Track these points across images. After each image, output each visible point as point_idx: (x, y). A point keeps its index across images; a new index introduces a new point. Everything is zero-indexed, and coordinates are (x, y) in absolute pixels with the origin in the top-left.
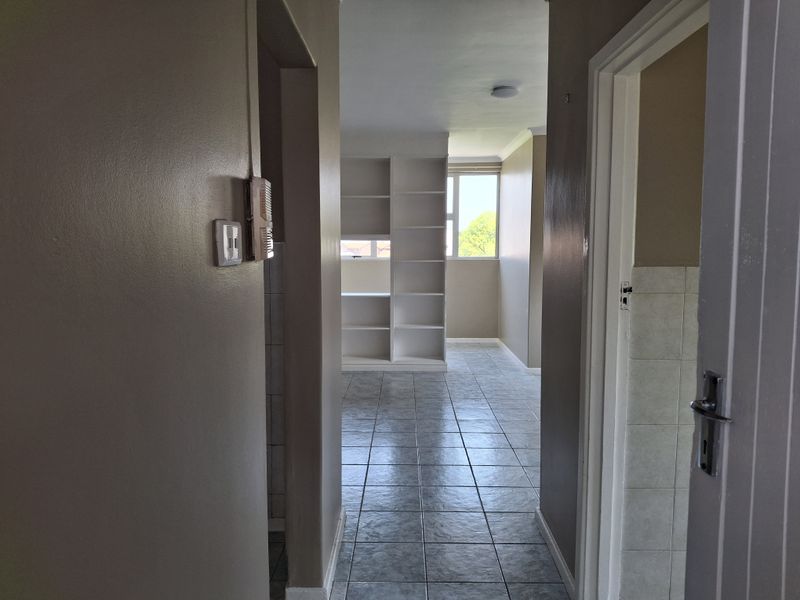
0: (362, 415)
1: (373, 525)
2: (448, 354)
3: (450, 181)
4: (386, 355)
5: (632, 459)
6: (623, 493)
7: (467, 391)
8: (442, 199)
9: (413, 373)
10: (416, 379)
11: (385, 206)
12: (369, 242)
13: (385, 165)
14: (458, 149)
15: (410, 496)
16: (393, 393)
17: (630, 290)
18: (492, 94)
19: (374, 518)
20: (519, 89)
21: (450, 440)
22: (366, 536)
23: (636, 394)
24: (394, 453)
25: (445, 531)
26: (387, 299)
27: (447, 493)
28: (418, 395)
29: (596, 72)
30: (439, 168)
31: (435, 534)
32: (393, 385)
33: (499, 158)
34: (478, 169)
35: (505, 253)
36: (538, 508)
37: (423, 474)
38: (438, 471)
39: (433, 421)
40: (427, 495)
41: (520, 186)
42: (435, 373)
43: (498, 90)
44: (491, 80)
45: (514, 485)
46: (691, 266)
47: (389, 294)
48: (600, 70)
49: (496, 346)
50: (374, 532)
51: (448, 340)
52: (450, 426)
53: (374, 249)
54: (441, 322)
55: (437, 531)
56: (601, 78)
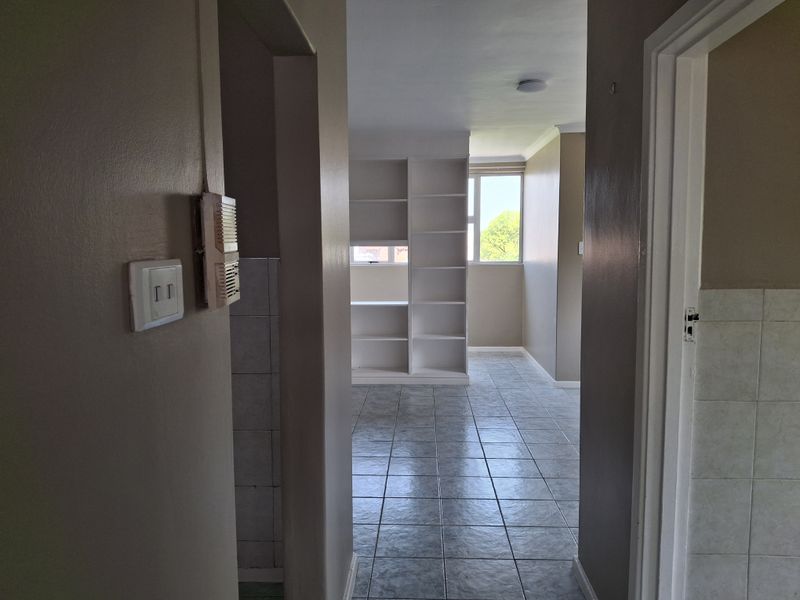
0: (378, 437)
1: (388, 575)
2: (471, 364)
3: (471, 182)
4: (404, 367)
5: (697, 519)
6: (686, 560)
7: (492, 407)
8: (463, 202)
9: (434, 388)
10: (436, 394)
11: (402, 211)
12: (386, 248)
13: (402, 166)
14: (479, 148)
15: (431, 538)
16: (412, 409)
17: (696, 318)
18: (518, 89)
19: (389, 566)
20: (547, 83)
21: (475, 467)
22: (379, 590)
23: (702, 443)
24: (412, 483)
25: (470, 583)
26: (405, 308)
27: (472, 535)
28: (439, 413)
29: (654, 54)
30: (460, 169)
31: (459, 588)
32: (412, 400)
33: (523, 158)
34: (500, 170)
35: (529, 258)
36: (576, 556)
37: (445, 509)
38: (461, 506)
39: (454, 444)
40: (450, 537)
41: (546, 188)
42: (456, 387)
43: (525, 84)
44: (516, 72)
45: (547, 523)
46: (770, 288)
47: (406, 303)
48: (659, 52)
49: (520, 356)
50: (389, 585)
51: (470, 349)
52: (473, 450)
53: (391, 255)
54: (462, 332)
55: (462, 585)
56: (660, 61)
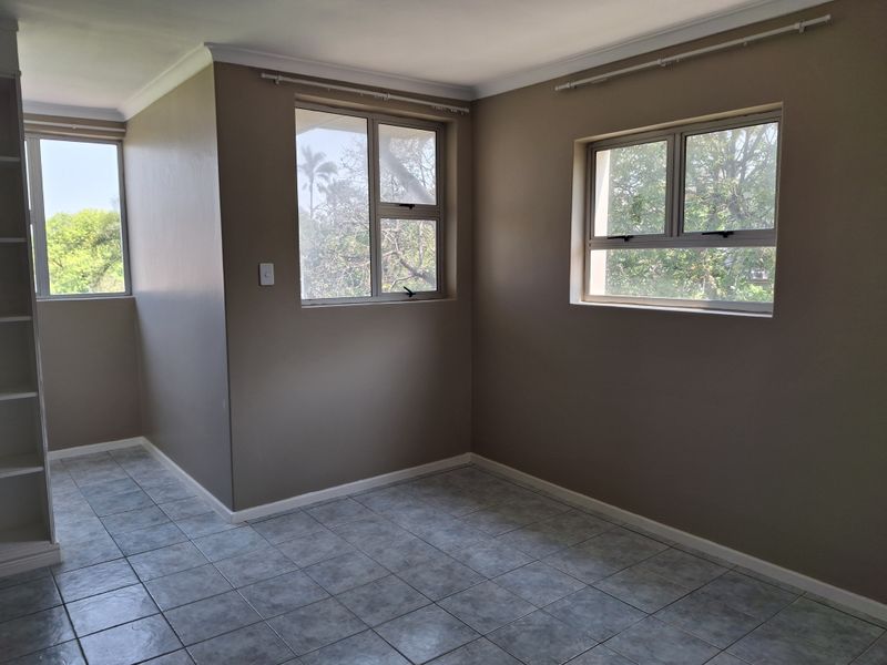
33: (119, 114)
35: (143, 285)
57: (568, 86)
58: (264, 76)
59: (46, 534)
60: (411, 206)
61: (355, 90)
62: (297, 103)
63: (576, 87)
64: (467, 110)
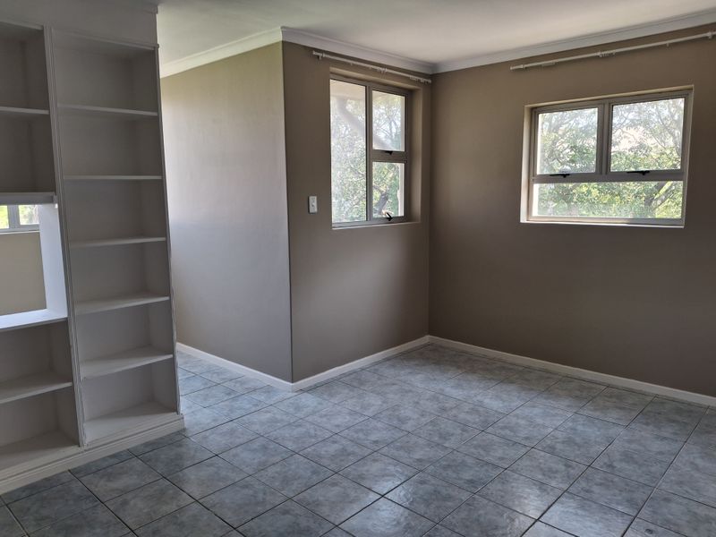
57: (521, 67)
58: (314, 53)
59: (174, 408)
60: (391, 152)
61: (366, 65)
62: (332, 76)
63: (526, 68)
64: (430, 81)
